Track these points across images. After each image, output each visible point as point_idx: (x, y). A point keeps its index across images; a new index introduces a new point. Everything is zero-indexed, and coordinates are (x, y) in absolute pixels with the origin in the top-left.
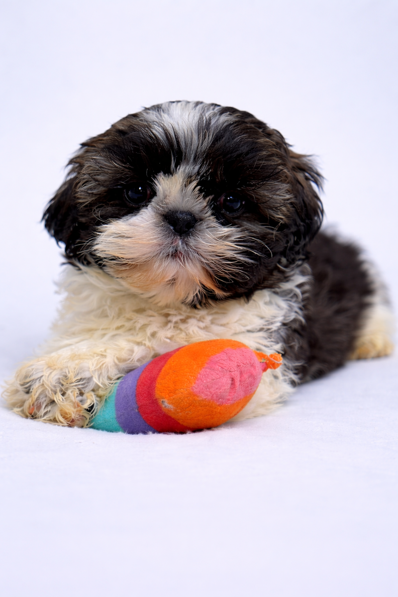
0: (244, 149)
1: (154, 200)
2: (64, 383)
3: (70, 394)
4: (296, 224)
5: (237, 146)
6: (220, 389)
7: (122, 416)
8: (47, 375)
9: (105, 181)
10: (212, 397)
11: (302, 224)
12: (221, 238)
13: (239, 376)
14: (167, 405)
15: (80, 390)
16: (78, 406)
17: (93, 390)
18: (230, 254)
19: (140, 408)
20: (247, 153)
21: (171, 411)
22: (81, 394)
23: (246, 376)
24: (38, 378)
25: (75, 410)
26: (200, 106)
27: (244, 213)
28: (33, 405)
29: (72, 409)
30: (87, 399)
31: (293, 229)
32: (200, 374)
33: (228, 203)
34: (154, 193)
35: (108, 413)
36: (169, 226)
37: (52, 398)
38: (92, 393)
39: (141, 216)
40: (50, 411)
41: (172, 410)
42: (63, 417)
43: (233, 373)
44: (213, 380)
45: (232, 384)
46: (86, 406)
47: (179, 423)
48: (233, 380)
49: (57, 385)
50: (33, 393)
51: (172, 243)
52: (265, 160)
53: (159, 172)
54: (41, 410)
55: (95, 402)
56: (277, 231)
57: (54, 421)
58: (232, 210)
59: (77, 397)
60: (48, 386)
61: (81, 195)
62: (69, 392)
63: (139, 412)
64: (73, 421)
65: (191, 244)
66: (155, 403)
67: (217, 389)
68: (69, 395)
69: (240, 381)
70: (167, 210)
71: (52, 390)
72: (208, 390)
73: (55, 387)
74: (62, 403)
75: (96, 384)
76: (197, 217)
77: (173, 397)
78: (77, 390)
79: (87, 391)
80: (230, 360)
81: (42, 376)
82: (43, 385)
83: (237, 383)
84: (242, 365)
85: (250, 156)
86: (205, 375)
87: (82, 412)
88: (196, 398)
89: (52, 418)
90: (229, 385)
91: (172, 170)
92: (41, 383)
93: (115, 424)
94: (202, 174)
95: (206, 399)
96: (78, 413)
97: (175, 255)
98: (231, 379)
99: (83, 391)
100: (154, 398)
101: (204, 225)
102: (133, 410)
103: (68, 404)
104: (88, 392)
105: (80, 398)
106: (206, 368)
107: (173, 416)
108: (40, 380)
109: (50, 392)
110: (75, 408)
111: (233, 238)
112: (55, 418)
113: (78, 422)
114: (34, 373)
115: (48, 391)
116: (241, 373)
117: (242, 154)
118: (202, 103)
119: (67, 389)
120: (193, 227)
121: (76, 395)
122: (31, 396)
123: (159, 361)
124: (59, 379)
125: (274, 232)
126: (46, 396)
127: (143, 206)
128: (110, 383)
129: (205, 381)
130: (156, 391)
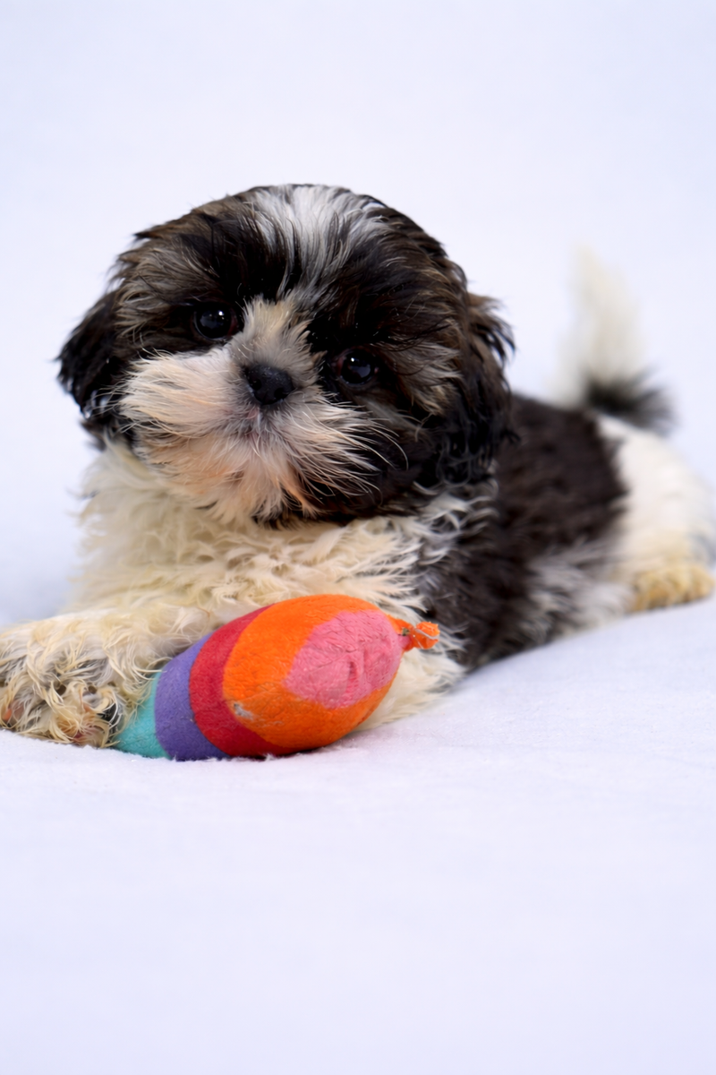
0: (396, 280)
1: (238, 337)
2: (61, 672)
3: (73, 690)
4: (457, 422)
5: (385, 274)
6: (332, 682)
7: (167, 730)
8: (33, 656)
9: (169, 292)
10: (318, 695)
11: (469, 422)
12: (327, 422)
13: (362, 659)
14: (241, 711)
15: (89, 684)
16: (87, 710)
17: (112, 684)
18: (338, 450)
19: (197, 716)
20: (399, 288)
21: (248, 721)
22: (92, 690)
23: (373, 657)
24: (19, 659)
25: (82, 717)
26: (343, 197)
27: (373, 387)
28: (10, 706)
29: (77, 715)
30: (103, 698)
31: (452, 428)
32: (297, 657)
33: (351, 368)
34: (240, 326)
35: (144, 727)
36: (248, 386)
37: (43, 698)
38: (111, 689)
39: (209, 358)
40: (39, 718)
41: (252, 719)
42: (63, 730)
43: (351, 654)
44: (320, 666)
45: (351, 672)
46: (101, 708)
47: (263, 740)
48: (352, 665)
49: (50, 674)
50: (9, 687)
51: (246, 415)
52: (427, 306)
53: (258, 293)
54: (23, 717)
55: (116, 702)
56: (424, 427)
57: (48, 736)
58: (354, 378)
59: (84, 695)
60: (35, 677)
61: (125, 313)
62: (70, 687)
63: (196, 722)
64: (79, 735)
65: (277, 424)
66: (222, 706)
67: (326, 682)
68: (70, 692)
69: (365, 666)
70: (251, 359)
71: (41, 683)
72: (311, 684)
73: (45, 677)
74: (60, 707)
75: (115, 672)
76: (296, 380)
77: (254, 697)
78: (84, 683)
79: (99, 684)
80: (348, 632)
81: (24, 657)
82: (27, 673)
83: (360, 671)
84: (366, 639)
85: (402, 293)
86: (305, 659)
87: (94, 719)
88: (292, 699)
89: (43, 731)
90: (347, 676)
91: (279, 294)
92: (23, 670)
93: (154, 743)
94: (321, 308)
95: (307, 699)
96: (87, 721)
97: (247, 434)
98: (349, 665)
99: (93, 685)
100: (221, 700)
101: (304, 397)
102: (185, 719)
103: (70, 709)
104: (103, 687)
105: (91, 697)
106: (307, 647)
107: (254, 729)
108: (22, 664)
109: (39, 686)
110: (81, 713)
111: (347, 427)
112: (48, 731)
113: (89, 738)
114: (13, 650)
115: (36, 686)
116: (366, 654)
117: (390, 287)
118: (348, 191)
119: (67, 682)
120: (285, 396)
121: (83, 691)
122: (7, 692)
123: (226, 634)
124: (52, 664)
125: (418, 429)
126: (32, 693)
127: (217, 343)
128: (142, 673)
129: (305, 670)
130: (224, 688)
